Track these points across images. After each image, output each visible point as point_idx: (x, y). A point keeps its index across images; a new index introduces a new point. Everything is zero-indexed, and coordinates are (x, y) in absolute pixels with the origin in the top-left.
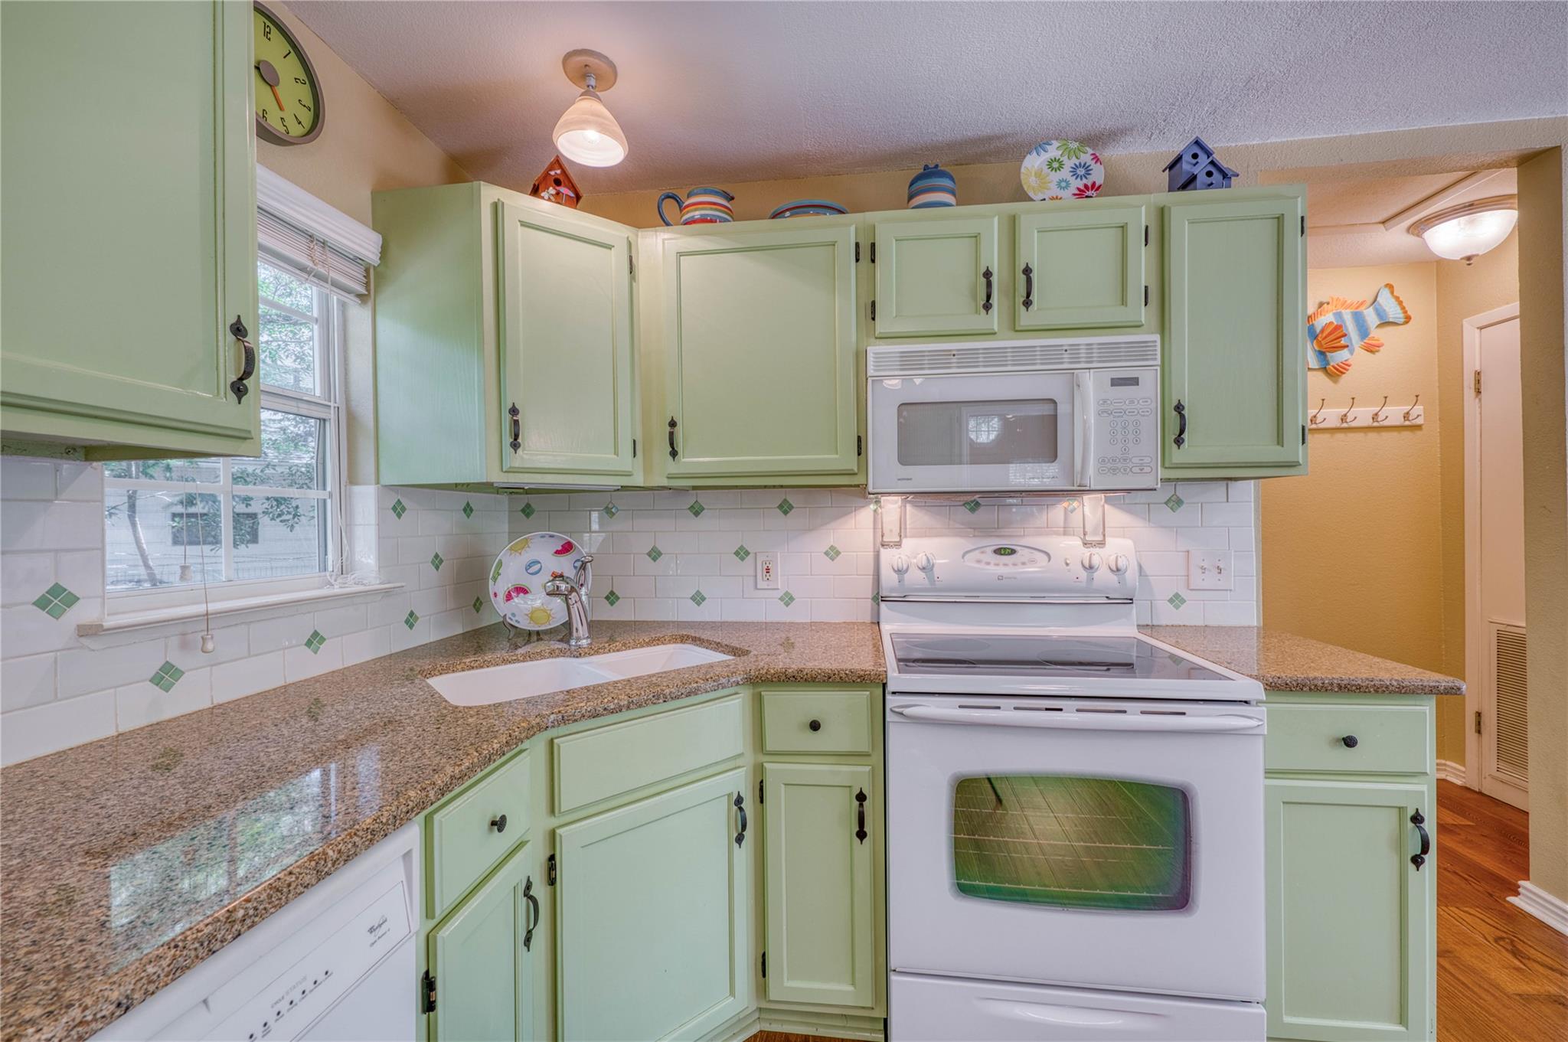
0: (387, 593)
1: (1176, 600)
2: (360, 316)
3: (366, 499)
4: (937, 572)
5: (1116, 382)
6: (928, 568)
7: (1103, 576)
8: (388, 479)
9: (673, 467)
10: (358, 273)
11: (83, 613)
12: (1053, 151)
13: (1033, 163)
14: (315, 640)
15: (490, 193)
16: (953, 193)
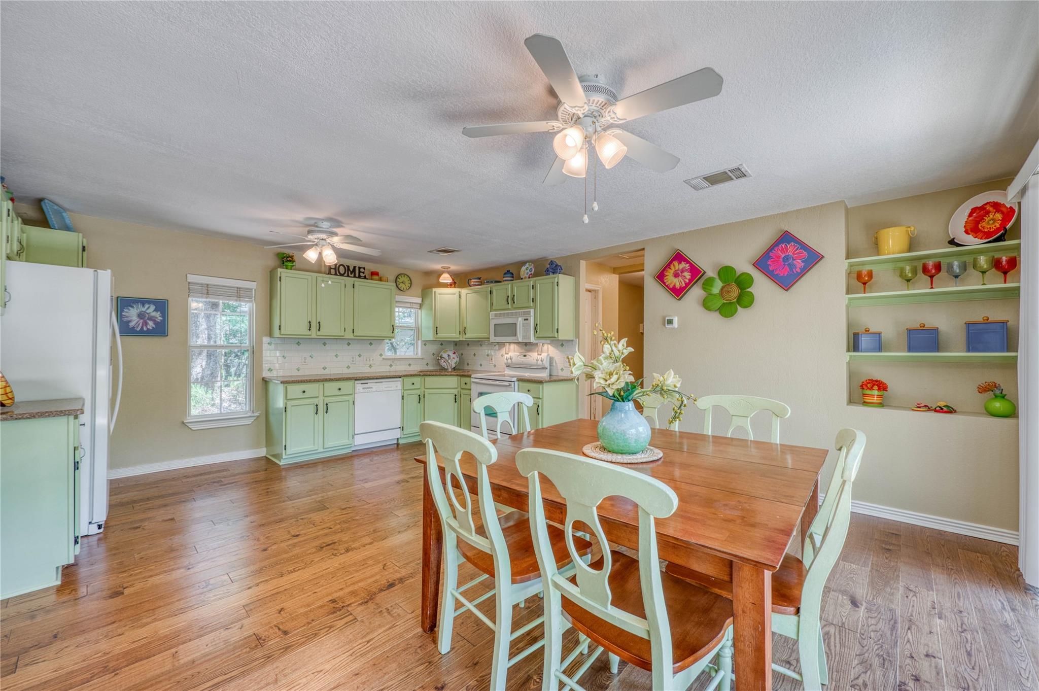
0: (422, 359)
1: (562, 369)
2: (420, 311)
3: (420, 342)
4: (513, 360)
5: (525, 320)
6: (511, 359)
7: (540, 362)
8: (423, 339)
9: (465, 337)
10: (419, 305)
11: (383, 357)
12: (527, 265)
13: (524, 268)
14: (410, 365)
15: (434, 290)
16: (513, 277)
